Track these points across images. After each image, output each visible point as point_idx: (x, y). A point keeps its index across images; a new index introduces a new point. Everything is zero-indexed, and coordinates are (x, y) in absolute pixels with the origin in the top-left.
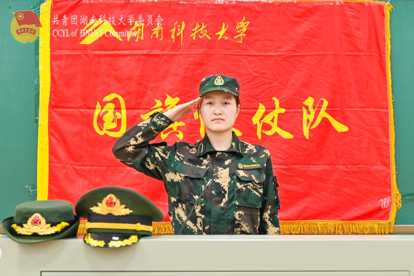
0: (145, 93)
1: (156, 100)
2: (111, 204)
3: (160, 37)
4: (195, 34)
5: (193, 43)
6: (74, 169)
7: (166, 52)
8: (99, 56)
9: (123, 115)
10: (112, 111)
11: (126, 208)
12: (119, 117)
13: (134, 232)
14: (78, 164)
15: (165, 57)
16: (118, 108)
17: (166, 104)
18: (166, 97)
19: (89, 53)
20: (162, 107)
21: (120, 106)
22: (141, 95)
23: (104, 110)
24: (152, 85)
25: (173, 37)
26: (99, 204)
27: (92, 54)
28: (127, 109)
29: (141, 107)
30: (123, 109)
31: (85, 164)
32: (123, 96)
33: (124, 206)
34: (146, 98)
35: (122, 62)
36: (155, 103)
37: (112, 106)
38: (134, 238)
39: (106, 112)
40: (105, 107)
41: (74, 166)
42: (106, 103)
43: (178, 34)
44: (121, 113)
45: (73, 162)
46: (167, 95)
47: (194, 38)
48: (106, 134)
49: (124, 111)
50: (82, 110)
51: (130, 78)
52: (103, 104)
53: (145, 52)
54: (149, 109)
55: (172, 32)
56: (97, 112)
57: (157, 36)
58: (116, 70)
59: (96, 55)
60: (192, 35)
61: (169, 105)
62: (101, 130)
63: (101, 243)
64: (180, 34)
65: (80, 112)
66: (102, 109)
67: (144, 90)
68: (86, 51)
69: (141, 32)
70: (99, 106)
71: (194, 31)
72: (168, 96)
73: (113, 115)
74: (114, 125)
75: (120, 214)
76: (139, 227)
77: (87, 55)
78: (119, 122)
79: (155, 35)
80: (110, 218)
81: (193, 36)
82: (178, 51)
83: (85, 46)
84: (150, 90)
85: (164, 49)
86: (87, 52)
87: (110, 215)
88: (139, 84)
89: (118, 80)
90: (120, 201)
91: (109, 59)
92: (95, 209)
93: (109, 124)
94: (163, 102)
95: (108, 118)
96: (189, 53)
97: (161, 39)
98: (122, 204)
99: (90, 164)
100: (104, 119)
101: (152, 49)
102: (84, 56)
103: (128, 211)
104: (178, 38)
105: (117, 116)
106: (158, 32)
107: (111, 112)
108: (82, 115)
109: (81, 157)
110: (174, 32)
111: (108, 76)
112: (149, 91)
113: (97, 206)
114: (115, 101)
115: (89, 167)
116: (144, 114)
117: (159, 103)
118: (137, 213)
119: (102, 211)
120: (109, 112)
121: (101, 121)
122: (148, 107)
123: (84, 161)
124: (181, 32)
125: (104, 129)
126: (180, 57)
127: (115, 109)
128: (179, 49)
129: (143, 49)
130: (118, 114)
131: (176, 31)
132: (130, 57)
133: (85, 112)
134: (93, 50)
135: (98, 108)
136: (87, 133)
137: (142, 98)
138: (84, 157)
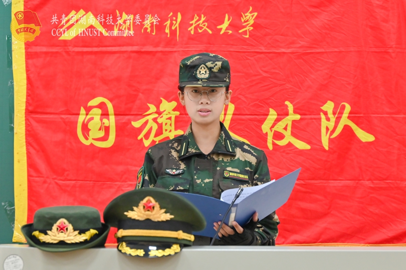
0: (136, 96)
1: (150, 105)
2: (149, 208)
3: (152, 31)
4: (193, 27)
5: (191, 38)
6: (57, 183)
7: (159, 49)
8: (82, 53)
9: (111, 121)
10: (99, 117)
11: (166, 212)
12: (107, 125)
13: (176, 241)
14: (62, 178)
15: (159, 55)
16: (105, 114)
17: (161, 109)
18: (161, 102)
19: (70, 50)
20: (156, 113)
21: (108, 111)
22: (132, 98)
23: (89, 117)
24: (144, 87)
25: (167, 31)
26: (135, 208)
27: (74, 52)
28: (116, 115)
29: (132, 113)
30: (112, 115)
31: (69, 178)
32: (111, 100)
33: (163, 210)
34: (138, 102)
35: (109, 61)
36: (149, 108)
37: (99, 111)
38: (176, 248)
39: (92, 119)
40: (91, 113)
41: (56, 181)
42: (91, 108)
43: (173, 28)
44: (109, 120)
45: (55, 176)
46: (162, 98)
47: (192, 32)
48: (92, 144)
49: (112, 118)
50: (63, 116)
51: (118, 80)
52: (88, 110)
53: (135, 48)
54: (141, 115)
55: (166, 25)
56: (81, 118)
57: (149, 30)
58: (102, 70)
59: (78, 53)
60: (189, 29)
61: (165, 111)
62: (87, 139)
63: (141, 253)
64: (176, 28)
65: (62, 118)
66: (87, 114)
67: (135, 93)
68: (66, 47)
69: (130, 25)
70: (83, 111)
71: (192, 24)
72: (164, 101)
73: (100, 121)
74: (102, 134)
75: (160, 220)
76: (181, 235)
77: (68, 53)
78: (107, 129)
79: (146, 29)
80: (148, 224)
81: (191, 30)
82: (173, 48)
83: (65, 41)
84: (142, 93)
85: (157, 45)
86: (68, 49)
87: (148, 220)
88: (130, 86)
89: (105, 81)
90: (159, 204)
91: (93, 57)
92: (131, 214)
93: (95, 132)
94: (158, 107)
95: (95, 125)
96: (187, 49)
97: (154, 34)
98: (161, 208)
99: (74, 178)
100: (90, 126)
101: (144, 45)
102: (64, 54)
103: (168, 217)
104: (173, 33)
105: (104, 123)
106: (150, 25)
107: (97, 118)
108: (64, 122)
109: (64, 170)
110: (168, 25)
111: (94, 76)
112: (140, 94)
113: (132, 210)
114: (102, 106)
115: (73, 182)
116: (135, 120)
117: (153, 108)
118: (178, 219)
119: (139, 216)
120: (95, 119)
121: (86, 129)
122: (140, 113)
123: (68, 175)
124: (177, 25)
125: (90, 138)
126: (176, 54)
127: (102, 115)
128: (174, 45)
129: (132, 45)
130: (105, 121)
131: (171, 24)
132: (117, 55)
133: (67, 118)
134: (75, 46)
135: (83, 114)
136: (70, 143)
137: (133, 102)
138: (67, 171)
